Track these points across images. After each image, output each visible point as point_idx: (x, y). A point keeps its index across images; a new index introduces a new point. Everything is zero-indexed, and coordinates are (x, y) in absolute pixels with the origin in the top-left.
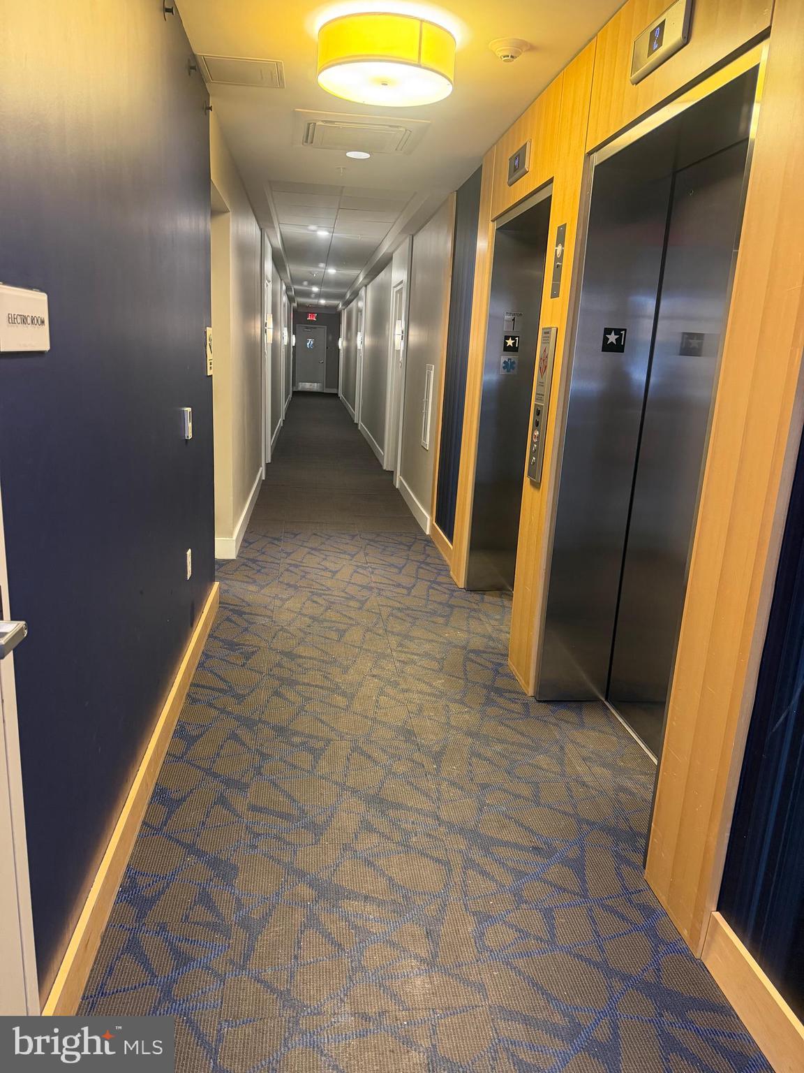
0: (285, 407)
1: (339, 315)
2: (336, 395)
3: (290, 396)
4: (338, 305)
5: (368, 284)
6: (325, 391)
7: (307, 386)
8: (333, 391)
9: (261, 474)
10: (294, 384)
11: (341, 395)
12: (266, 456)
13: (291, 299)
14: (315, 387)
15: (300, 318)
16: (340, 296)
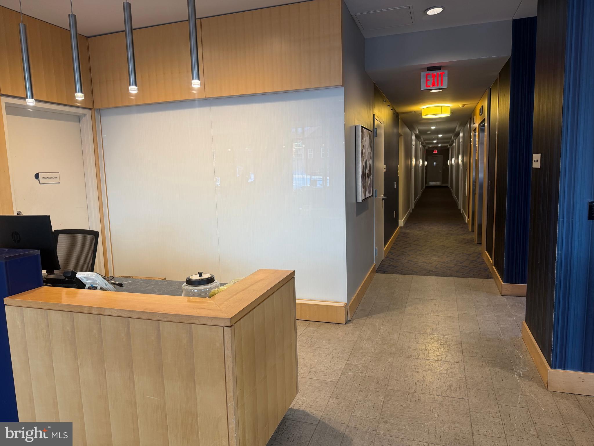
0: (420, 192)
1: (448, 149)
2: (447, 187)
3: (424, 188)
4: (448, 146)
5: (456, 138)
6: (442, 185)
7: (432, 183)
8: (446, 185)
9: (410, 210)
10: (426, 183)
11: (449, 186)
12: (412, 206)
13: (424, 146)
14: (438, 183)
15: (428, 154)
16: (448, 142)
